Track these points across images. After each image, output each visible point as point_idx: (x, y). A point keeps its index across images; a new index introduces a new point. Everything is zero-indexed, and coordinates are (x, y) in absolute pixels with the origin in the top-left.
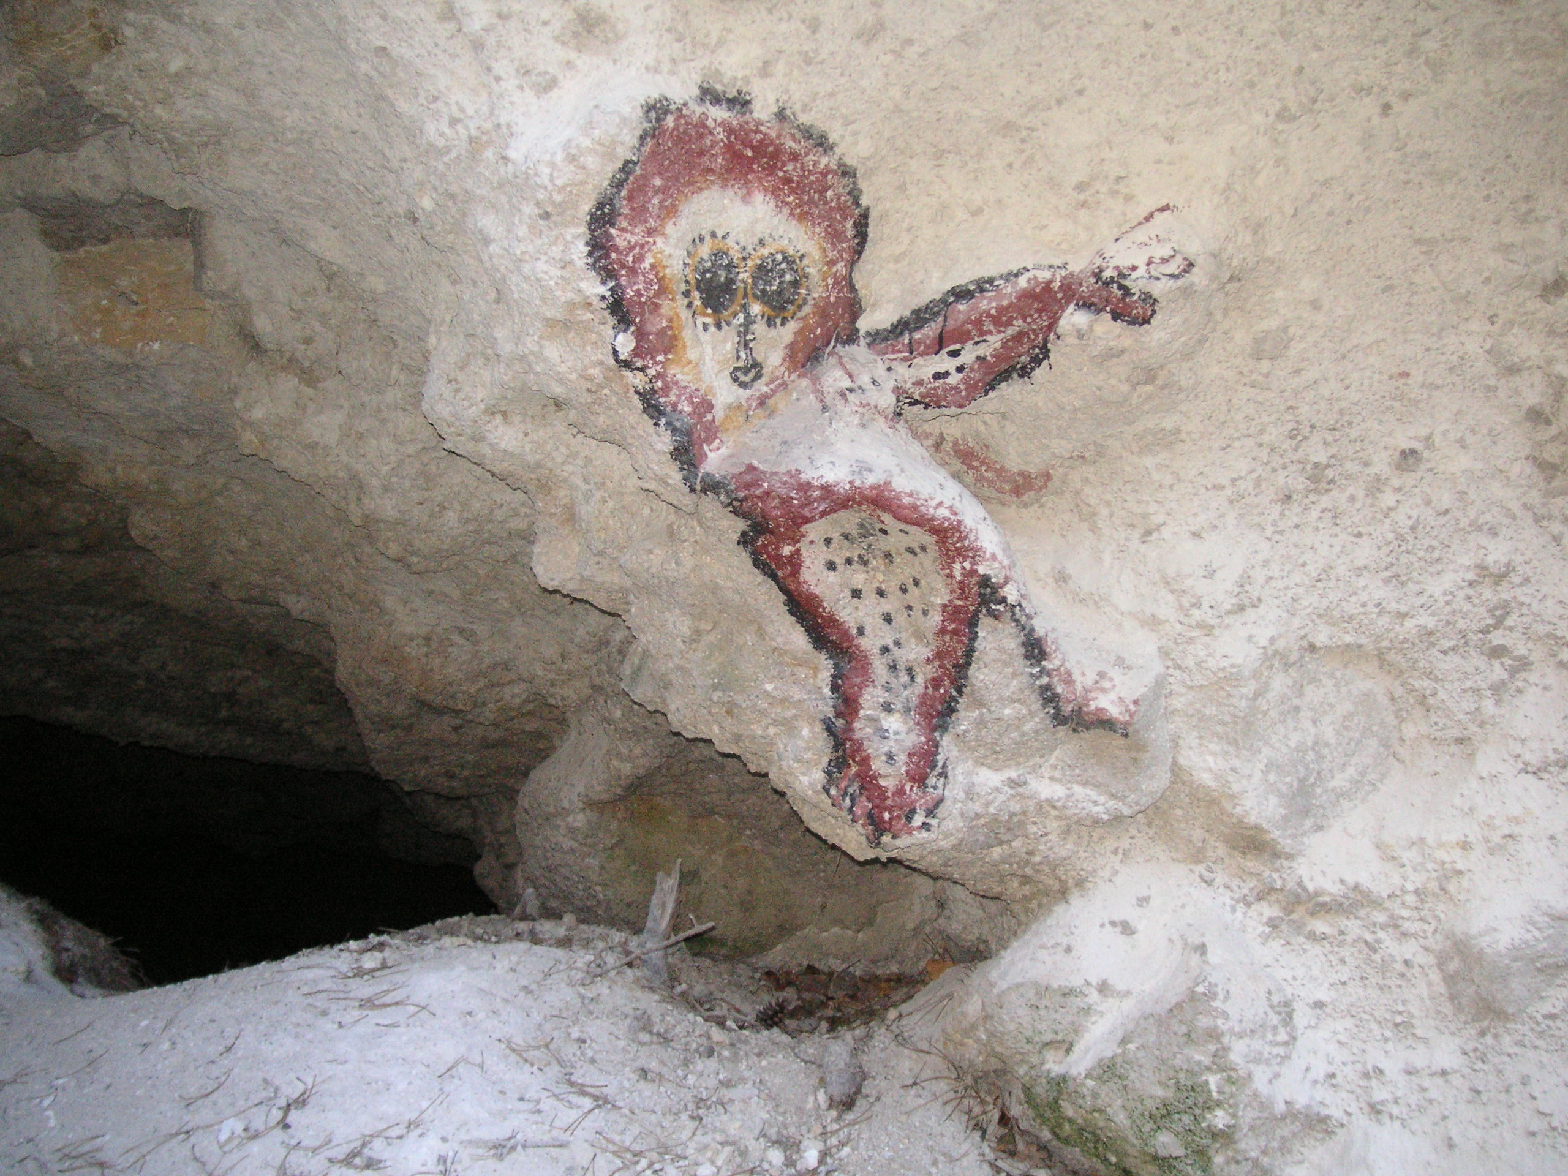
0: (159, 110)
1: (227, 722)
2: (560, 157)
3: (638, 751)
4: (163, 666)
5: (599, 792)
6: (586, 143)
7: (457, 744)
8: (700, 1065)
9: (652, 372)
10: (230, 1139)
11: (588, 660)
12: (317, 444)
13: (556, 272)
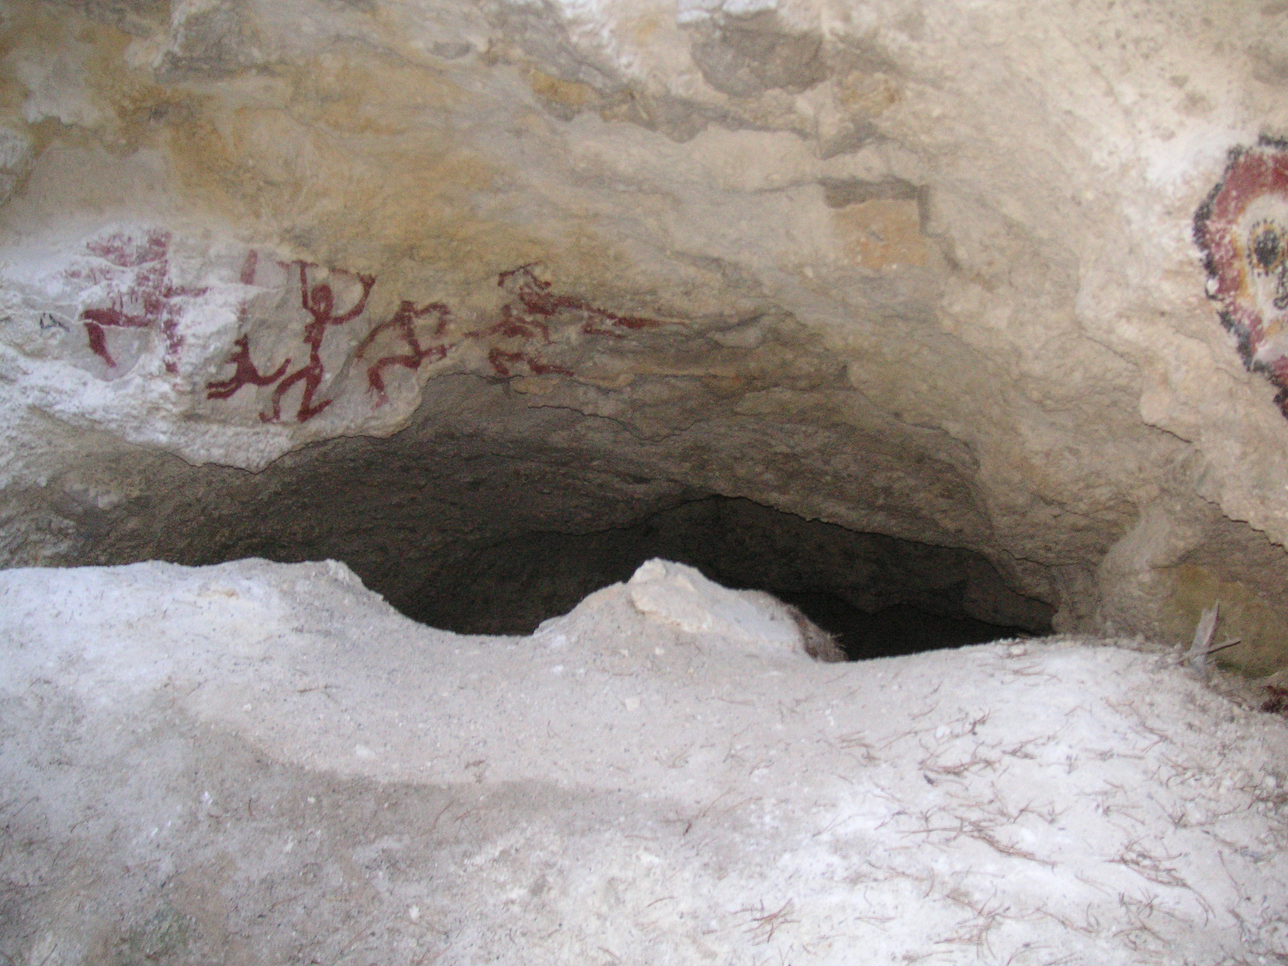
0: (923, 137)
1: (881, 508)
2: (1179, 181)
3: (1189, 533)
4: (846, 468)
5: (1161, 560)
6: (1195, 173)
7: (1055, 527)
8: (1225, 726)
9: (1227, 301)
10: (943, 737)
11: (1158, 472)
12: (993, 328)
13: (1173, 244)
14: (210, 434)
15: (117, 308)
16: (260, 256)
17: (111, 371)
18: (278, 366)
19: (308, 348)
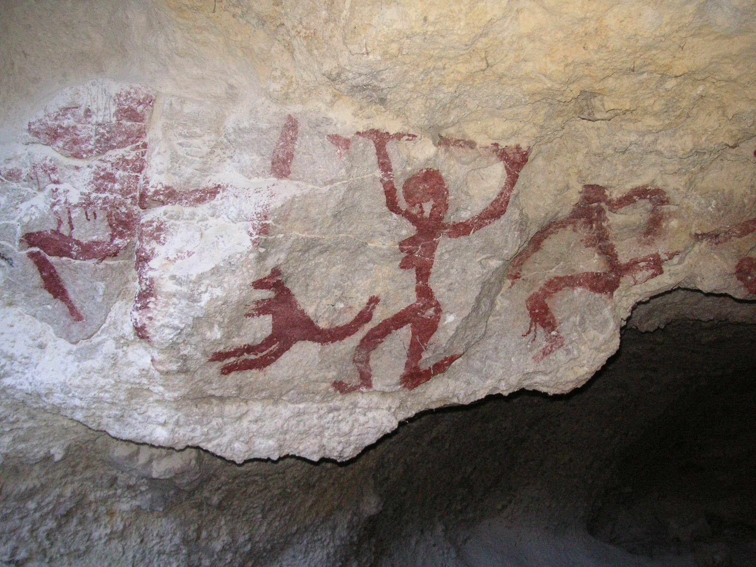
14: (251, 417)
15: (64, 230)
16: (303, 126)
17: (76, 328)
18: (358, 309)
19: (411, 276)
